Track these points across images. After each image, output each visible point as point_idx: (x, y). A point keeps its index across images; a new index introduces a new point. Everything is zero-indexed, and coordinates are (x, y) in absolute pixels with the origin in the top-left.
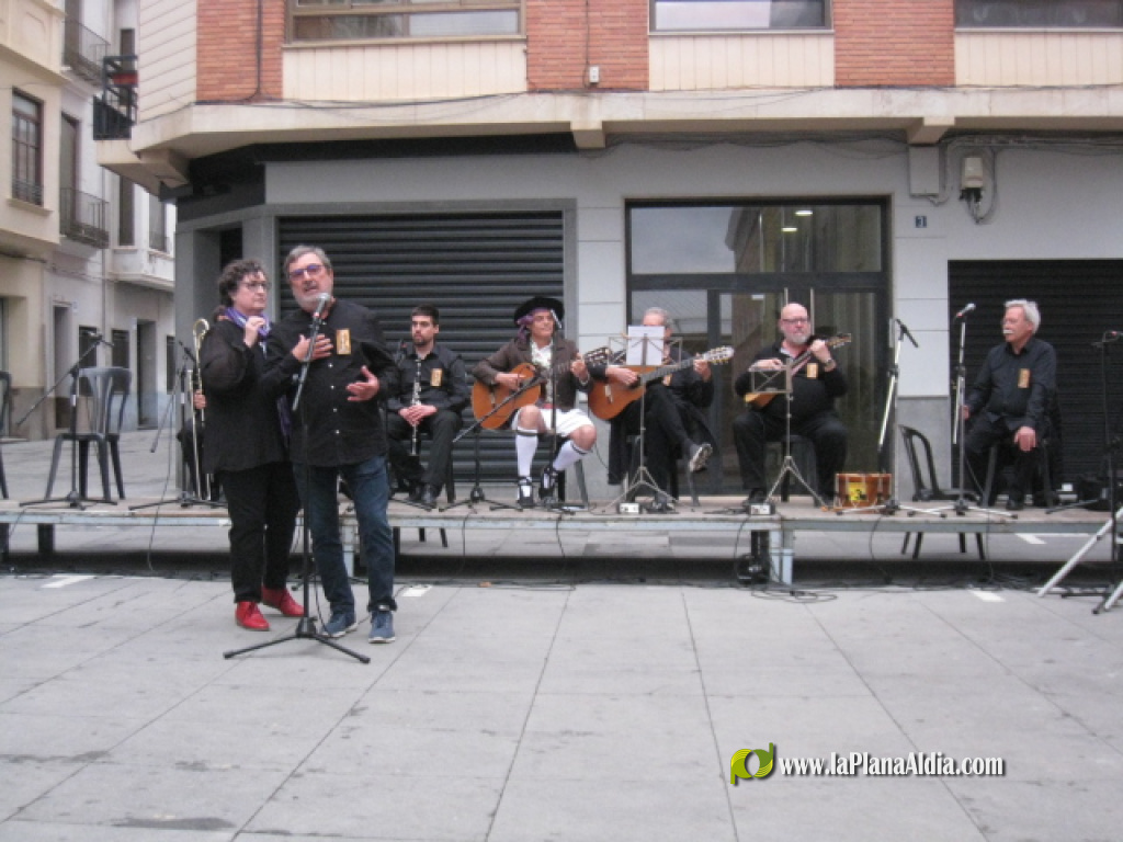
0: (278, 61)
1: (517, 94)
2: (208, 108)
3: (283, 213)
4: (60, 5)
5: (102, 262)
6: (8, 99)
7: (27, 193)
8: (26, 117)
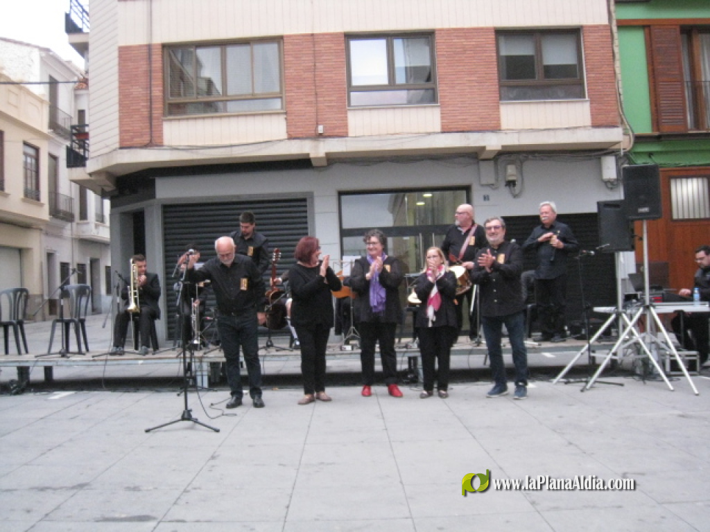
0: (161, 126)
1: (282, 140)
2: (125, 151)
3: (165, 203)
4: (47, 98)
5: (72, 230)
6: (21, 147)
7: (32, 195)
8: (31, 156)
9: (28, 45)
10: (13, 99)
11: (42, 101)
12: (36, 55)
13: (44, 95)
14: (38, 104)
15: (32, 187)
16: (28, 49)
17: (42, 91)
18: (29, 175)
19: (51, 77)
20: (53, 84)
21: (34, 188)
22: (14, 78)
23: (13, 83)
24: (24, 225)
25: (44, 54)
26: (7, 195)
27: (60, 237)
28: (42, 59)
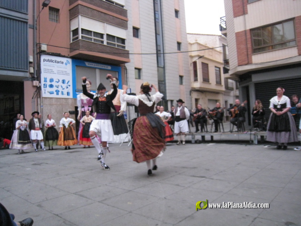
0: (251, 57)
1: (296, 56)
2: (240, 67)
3: (255, 82)
4: (222, 51)
5: (233, 93)
6: (214, 68)
7: (219, 83)
8: (218, 70)
9: (215, 35)
10: (211, 53)
11: (220, 53)
12: (217, 38)
13: (221, 51)
14: (219, 54)
15: (218, 80)
16: (215, 36)
17: (220, 49)
18: (217, 76)
19: (223, 44)
20: (224, 47)
21: (219, 80)
22: (211, 47)
23: (211, 49)
24: (217, 93)
25: (220, 37)
26: (210, 84)
27: (229, 95)
28: (219, 39)
